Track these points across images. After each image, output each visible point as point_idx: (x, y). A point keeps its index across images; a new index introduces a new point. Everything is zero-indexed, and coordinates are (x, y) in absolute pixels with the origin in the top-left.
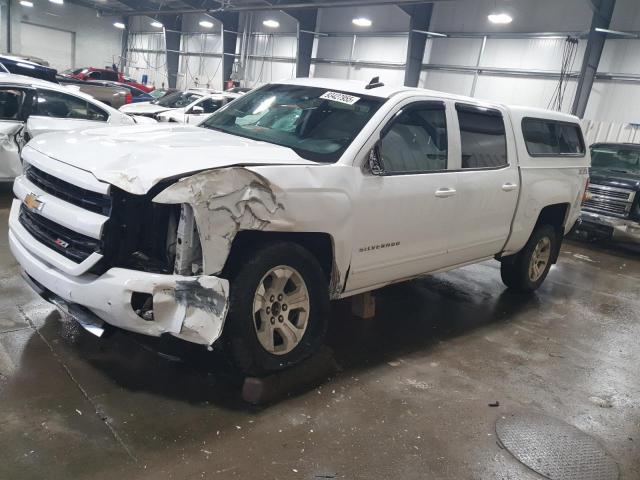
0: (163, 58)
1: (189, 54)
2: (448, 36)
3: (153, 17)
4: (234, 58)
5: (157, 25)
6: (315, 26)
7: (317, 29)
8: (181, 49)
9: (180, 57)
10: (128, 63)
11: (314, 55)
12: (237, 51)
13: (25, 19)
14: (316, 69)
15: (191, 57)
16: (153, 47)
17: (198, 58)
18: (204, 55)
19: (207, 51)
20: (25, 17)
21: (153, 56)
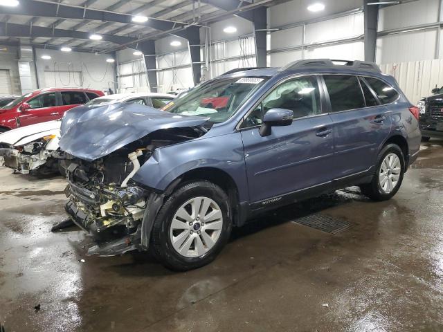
0: (145, 77)
1: (163, 70)
2: (400, 3)
3: (135, 48)
4: (200, 65)
5: (138, 53)
6: (266, 25)
7: (268, 26)
8: (157, 67)
9: (157, 73)
10: (119, 87)
11: (268, 48)
12: (202, 60)
13: (47, 69)
14: (271, 58)
15: (166, 72)
16: (136, 71)
17: (171, 71)
18: (176, 68)
19: (177, 65)
20: (47, 67)
21: (137, 77)
